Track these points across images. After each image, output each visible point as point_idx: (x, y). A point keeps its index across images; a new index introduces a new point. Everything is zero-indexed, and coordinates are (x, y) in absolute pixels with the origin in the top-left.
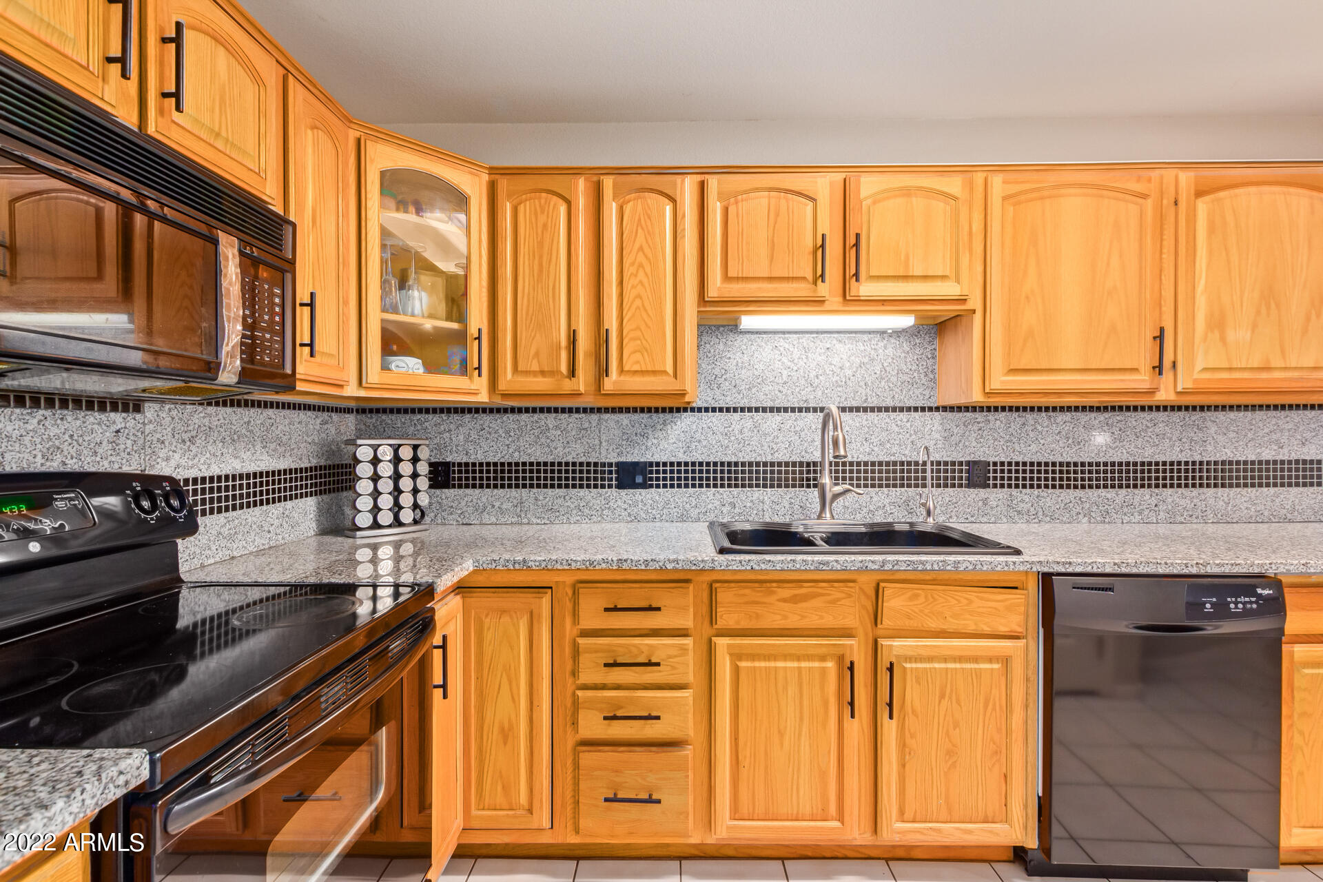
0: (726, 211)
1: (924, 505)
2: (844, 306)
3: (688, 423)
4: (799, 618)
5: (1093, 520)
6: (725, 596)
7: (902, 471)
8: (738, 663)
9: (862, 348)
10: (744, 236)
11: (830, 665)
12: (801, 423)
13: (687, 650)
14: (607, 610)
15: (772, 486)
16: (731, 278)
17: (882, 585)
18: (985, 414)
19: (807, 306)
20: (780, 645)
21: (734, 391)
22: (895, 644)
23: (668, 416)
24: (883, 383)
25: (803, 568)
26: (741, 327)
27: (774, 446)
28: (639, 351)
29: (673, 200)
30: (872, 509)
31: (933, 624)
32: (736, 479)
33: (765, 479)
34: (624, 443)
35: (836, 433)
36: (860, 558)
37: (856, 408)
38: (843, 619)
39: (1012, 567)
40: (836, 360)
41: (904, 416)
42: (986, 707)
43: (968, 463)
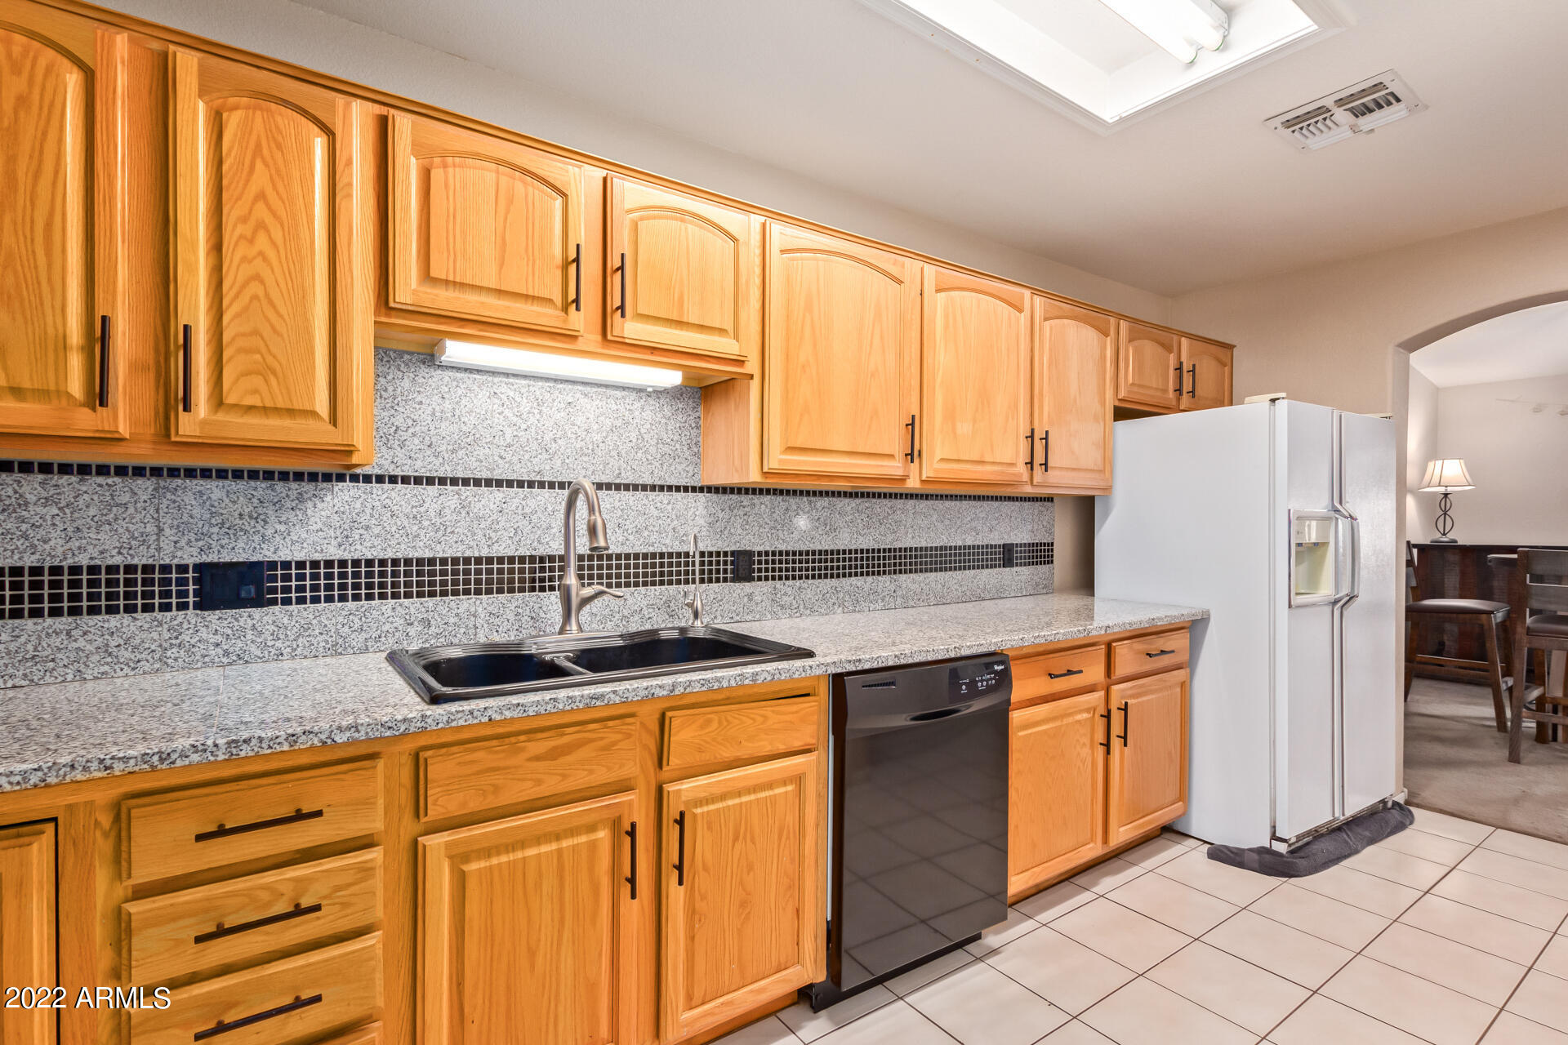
0: (426, 176)
1: (690, 605)
2: (603, 348)
3: (347, 498)
4: (560, 778)
5: (846, 610)
6: (439, 769)
7: (662, 565)
8: (465, 868)
9: (614, 407)
10: (458, 221)
11: (603, 834)
12: (532, 503)
13: (373, 869)
14: (200, 838)
15: (489, 592)
16: (433, 278)
17: (669, 714)
18: (750, 496)
19: (554, 340)
20: (532, 824)
21: (428, 453)
22: (684, 787)
23: (307, 487)
24: (639, 455)
25: (569, 708)
26: (443, 358)
27: (493, 535)
28: (258, 373)
29: (329, 133)
30: (626, 614)
31: (727, 753)
32: (432, 584)
33: (478, 582)
34: (215, 530)
35: (593, 517)
36: (645, 683)
37: (606, 484)
38: (620, 768)
39: (809, 672)
40: (580, 420)
41: (664, 497)
42: (780, 838)
43: (733, 553)
